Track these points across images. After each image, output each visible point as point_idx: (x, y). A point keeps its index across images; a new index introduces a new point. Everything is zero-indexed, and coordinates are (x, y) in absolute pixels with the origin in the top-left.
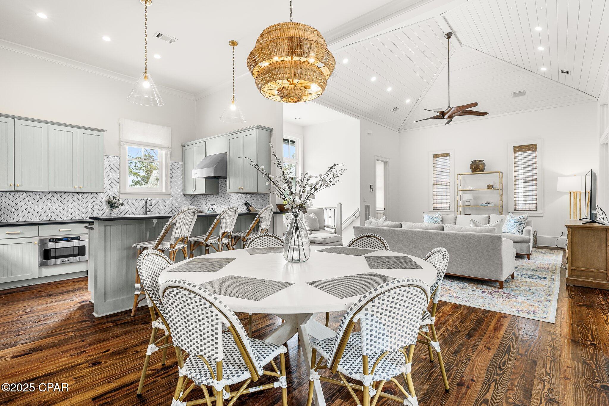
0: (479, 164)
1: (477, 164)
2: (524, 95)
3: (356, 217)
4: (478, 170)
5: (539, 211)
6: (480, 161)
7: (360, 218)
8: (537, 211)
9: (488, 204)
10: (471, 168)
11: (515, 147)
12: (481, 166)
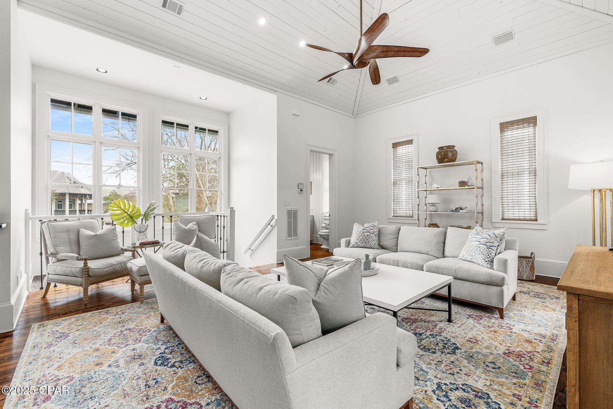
0: (447, 152)
1: (444, 152)
2: (512, 38)
3: (273, 226)
4: (446, 160)
5: (539, 221)
6: (449, 147)
7: (276, 228)
8: (536, 220)
9: (461, 209)
10: (437, 158)
11: (501, 124)
12: (450, 154)
